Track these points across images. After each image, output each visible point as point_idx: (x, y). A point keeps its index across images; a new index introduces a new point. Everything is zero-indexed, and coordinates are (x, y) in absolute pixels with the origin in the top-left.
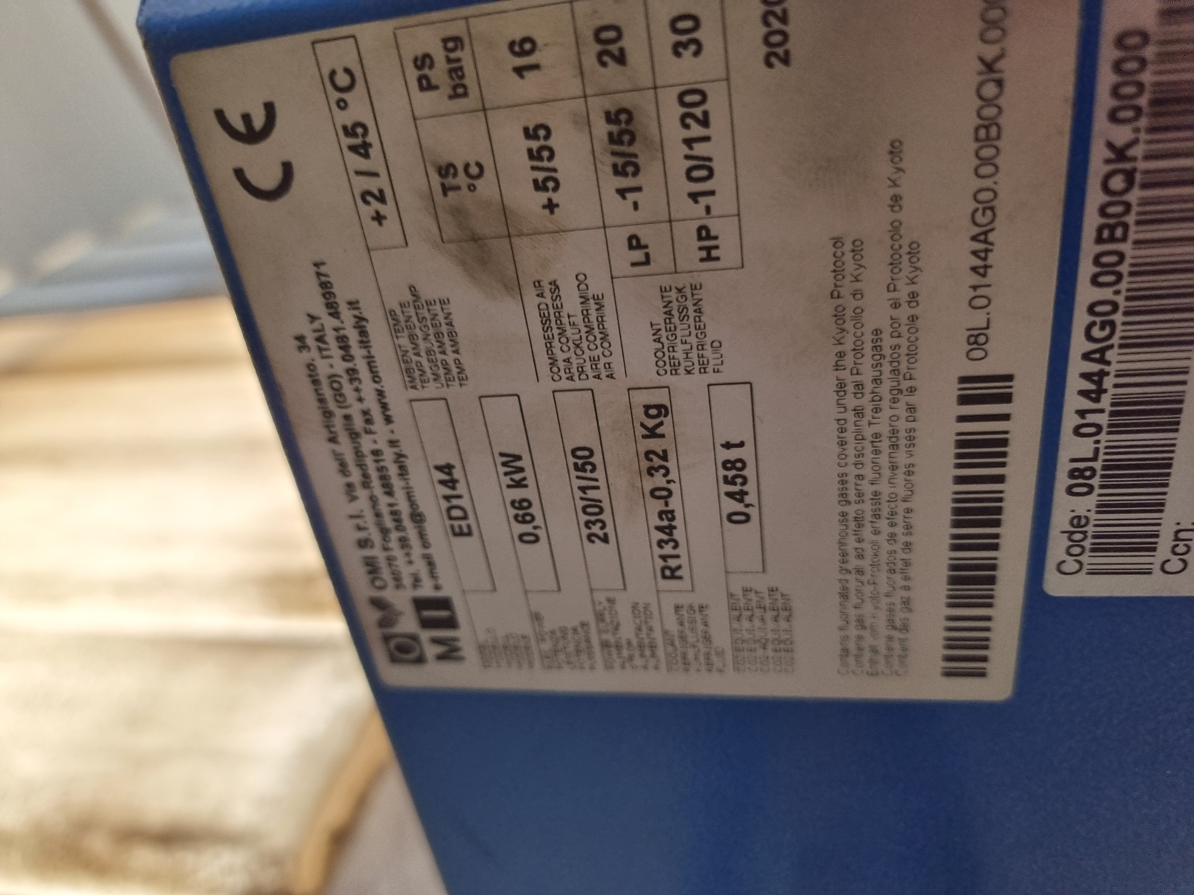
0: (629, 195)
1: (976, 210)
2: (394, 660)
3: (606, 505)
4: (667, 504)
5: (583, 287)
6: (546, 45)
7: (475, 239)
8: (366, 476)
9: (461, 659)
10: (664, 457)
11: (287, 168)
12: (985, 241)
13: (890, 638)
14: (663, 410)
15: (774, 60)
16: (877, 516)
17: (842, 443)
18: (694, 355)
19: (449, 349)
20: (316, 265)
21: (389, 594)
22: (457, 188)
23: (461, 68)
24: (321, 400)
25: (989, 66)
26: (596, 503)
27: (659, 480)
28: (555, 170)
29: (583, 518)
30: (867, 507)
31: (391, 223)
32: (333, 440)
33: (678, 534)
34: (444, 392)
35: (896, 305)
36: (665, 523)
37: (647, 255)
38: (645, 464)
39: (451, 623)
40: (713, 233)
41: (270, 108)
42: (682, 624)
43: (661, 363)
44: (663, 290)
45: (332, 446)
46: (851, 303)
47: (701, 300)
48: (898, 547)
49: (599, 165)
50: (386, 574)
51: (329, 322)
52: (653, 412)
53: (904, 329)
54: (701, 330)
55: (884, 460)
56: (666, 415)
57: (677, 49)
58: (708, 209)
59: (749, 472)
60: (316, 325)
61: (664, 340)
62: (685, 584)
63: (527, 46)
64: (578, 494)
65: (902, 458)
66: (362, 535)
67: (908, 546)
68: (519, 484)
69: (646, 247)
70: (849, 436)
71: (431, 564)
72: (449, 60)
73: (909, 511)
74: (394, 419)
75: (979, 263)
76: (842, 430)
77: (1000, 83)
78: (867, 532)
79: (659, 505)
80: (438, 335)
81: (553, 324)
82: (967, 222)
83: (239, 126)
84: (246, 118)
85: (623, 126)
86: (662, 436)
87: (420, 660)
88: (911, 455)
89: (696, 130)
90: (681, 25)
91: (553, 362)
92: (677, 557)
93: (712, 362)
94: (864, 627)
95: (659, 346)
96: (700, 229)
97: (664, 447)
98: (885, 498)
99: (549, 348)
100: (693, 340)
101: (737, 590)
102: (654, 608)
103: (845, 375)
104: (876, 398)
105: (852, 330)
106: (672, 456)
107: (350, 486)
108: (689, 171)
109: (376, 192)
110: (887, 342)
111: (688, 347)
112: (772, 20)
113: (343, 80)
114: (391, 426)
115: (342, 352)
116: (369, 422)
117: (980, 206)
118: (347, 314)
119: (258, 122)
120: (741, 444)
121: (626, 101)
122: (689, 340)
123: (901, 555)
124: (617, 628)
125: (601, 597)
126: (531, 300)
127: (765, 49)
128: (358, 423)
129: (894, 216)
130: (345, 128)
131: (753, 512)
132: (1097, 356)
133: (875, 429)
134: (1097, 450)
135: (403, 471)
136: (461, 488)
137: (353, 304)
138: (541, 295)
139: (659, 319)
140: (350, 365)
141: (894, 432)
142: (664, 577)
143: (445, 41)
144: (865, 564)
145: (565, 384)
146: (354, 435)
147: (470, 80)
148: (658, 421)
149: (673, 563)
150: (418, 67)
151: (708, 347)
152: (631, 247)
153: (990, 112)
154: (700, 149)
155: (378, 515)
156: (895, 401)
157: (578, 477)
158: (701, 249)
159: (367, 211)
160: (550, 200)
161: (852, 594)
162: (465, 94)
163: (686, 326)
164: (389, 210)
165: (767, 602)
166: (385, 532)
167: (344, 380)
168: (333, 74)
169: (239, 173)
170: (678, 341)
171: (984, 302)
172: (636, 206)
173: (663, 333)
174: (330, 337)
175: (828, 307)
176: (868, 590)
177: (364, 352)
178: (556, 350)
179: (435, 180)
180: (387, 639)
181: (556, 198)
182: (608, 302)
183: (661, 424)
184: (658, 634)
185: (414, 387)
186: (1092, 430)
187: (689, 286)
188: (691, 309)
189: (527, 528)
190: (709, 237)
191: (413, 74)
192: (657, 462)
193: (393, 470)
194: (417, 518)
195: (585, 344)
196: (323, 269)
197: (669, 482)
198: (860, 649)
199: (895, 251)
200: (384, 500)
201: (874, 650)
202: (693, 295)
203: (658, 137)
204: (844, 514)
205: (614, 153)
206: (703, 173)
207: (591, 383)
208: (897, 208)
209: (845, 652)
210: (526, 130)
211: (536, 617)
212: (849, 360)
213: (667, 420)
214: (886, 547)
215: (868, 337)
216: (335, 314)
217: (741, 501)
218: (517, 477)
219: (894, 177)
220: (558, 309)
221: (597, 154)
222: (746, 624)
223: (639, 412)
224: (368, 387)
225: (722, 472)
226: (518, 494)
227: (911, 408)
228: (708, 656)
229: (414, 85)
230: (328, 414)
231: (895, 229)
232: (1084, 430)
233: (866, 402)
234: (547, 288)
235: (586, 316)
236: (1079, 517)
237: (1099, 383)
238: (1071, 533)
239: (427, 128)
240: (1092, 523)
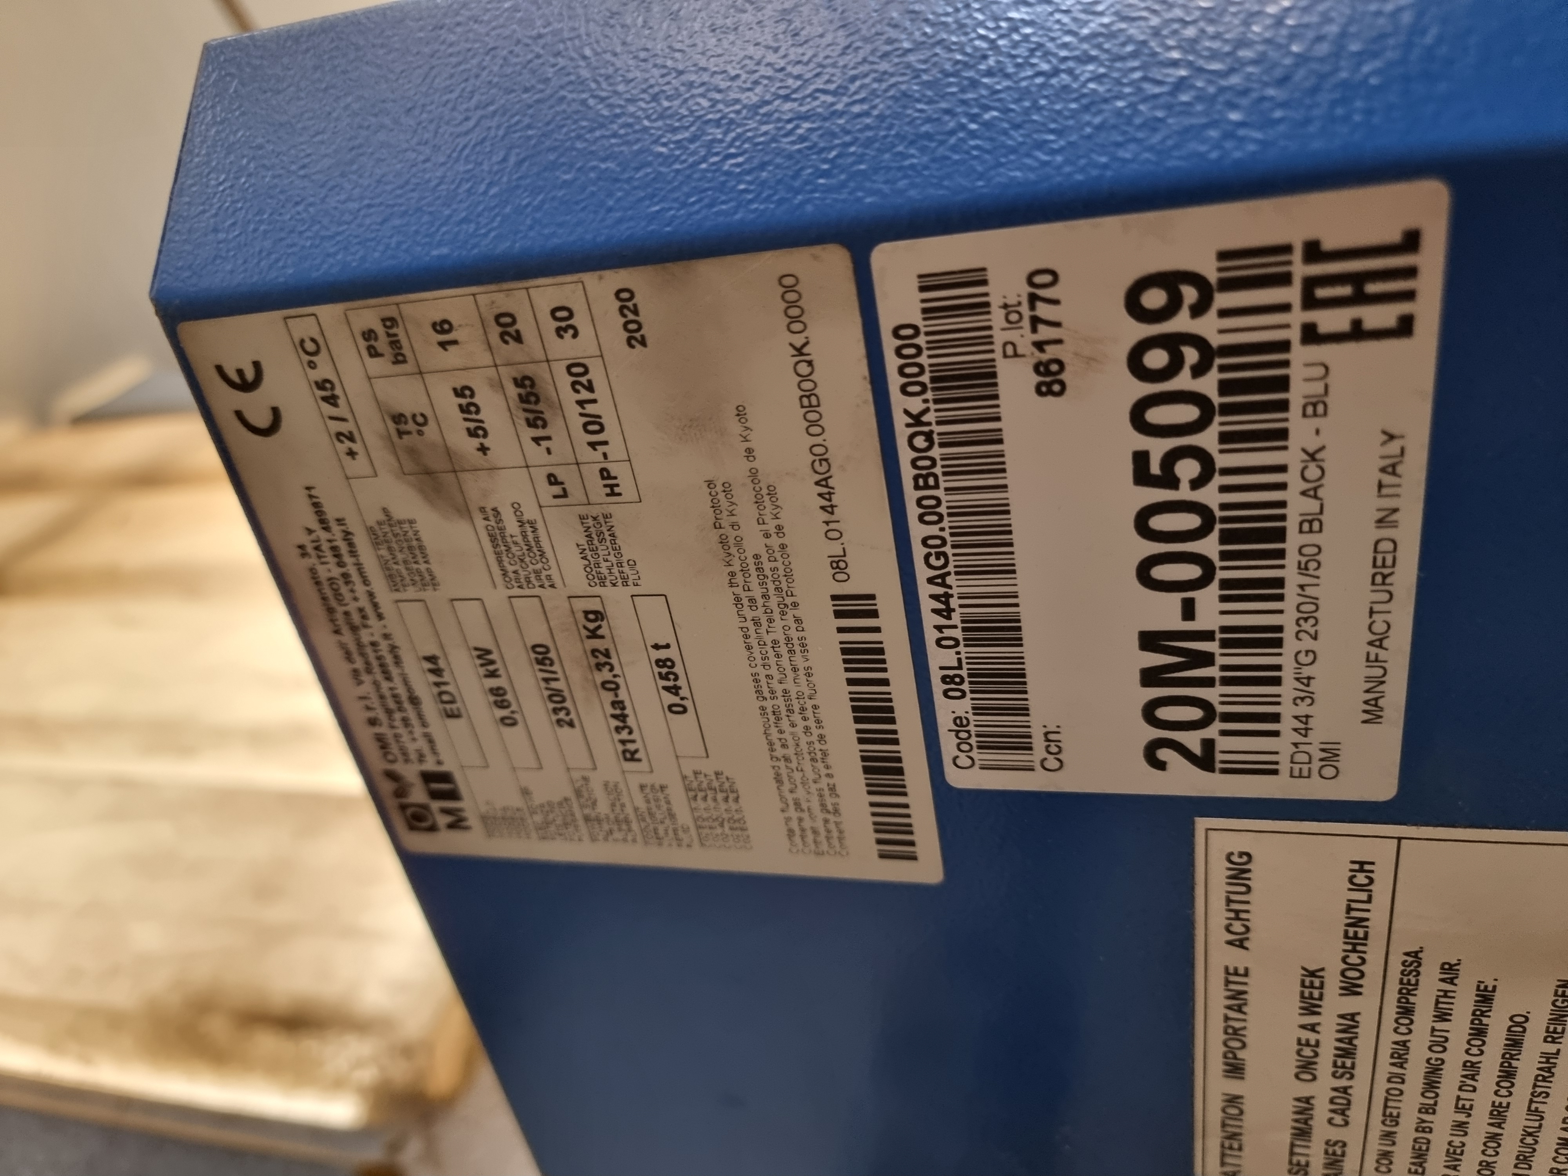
0: (542, 442)
1: (814, 461)
2: (412, 827)
3: (566, 694)
4: (616, 695)
5: (518, 513)
6: (460, 326)
7: (428, 473)
8: (367, 663)
9: (468, 828)
10: (607, 654)
11: (276, 411)
12: (827, 486)
13: (826, 821)
14: (599, 615)
15: (633, 342)
16: (790, 711)
17: (749, 648)
18: (615, 570)
19: (421, 560)
20: (308, 488)
21: (399, 767)
22: (409, 433)
23: (398, 341)
24: (324, 599)
25: (799, 351)
26: (558, 692)
27: (606, 675)
28: (481, 421)
29: (551, 706)
30: (780, 702)
31: (361, 458)
32: (337, 632)
33: (631, 721)
34: (422, 595)
35: (767, 536)
36: (618, 712)
37: (564, 490)
38: (593, 661)
39: (455, 795)
40: (613, 474)
41: (257, 365)
42: (648, 802)
43: (590, 577)
44: (582, 518)
45: (338, 637)
46: (732, 534)
47: (612, 527)
48: (814, 738)
49: (515, 418)
50: (394, 749)
51: (323, 535)
52: (591, 616)
53: (778, 555)
54: (617, 551)
55: (785, 662)
56: (602, 620)
57: (560, 332)
58: (605, 455)
59: (678, 669)
60: (313, 536)
61: (589, 557)
62: (643, 766)
63: (446, 326)
64: (543, 685)
65: (800, 662)
66: (371, 714)
67: (821, 738)
68: (493, 674)
69: (562, 483)
70: (753, 641)
71: (431, 741)
72: (389, 335)
73: (815, 707)
74: (385, 615)
75: (826, 503)
76: (746, 637)
77: (810, 363)
78: (785, 724)
79: (608, 697)
80: (410, 548)
81: (500, 543)
82: (809, 470)
83: (235, 378)
84: (240, 372)
85: (529, 389)
86: (602, 637)
87: (434, 828)
88: (808, 660)
89: (585, 395)
90: (559, 314)
91: (505, 574)
92: (633, 741)
93: (631, 577)
94: (802, 810)
95: (586, 562)
96: (602, 470)
97: (606, 647)
98: (794, 696)
99: (500, 562)
100: (612, 558)
101: (689, 773)
102: (622, 786)
103: (739, 590)
104: (768, 611)
105: (737, 555)
106: (613, 653)
107: (356, 673)
108: (585, 425)
109: (347, 434)
110: (767, 566)
111: (609, 564)
112: (626, 311)
113: (310, 346)
114: (382, 622)
115: (336, 560)
116: (364, 617)
117: (817, 458)
118: (336, 529)
119: (250, 375)
120: (667, 646)
121: (529, 370)
122: (609, 558)
123: (817, 746)
124: (594, 803)
125: (576, 775)
126: (480, 523)
127: (626, 335)
128: (356, 618)
129: (753, 465)
130: (316, 383)
131: (688, 703)
132: (939, 581)
133: (772, 636)
134: (959, 660)
135: (398, 661)
136: (446, 677)
137: (340, 521)
138: (486, 519)
139: (583, 541)
140: (343, 570)
141: (788, 640)
142: (626, 759)
143: (384, 320)
144: (790, 752)
145: (516, 591)
146: (354, 629)
147: (406, 351)
148: (597, 624)
149: (631, 747)
150: (366, 339)
151: (625, 564)
152: (551, 483)
153: (807, 385)
154: (590, 409)
155: (382, 697)
156: (783, 613)
157: (541, 670)
158: (605, 486)
159: (343, 447)
160: (482, 444)
161: (785, 779)
162: (404, 361)
163: (605, 548)
164: (357, 447)
165: (716, 784)
166: (389, 712)
167: (341, 582)
168: (302, 342)
169: (239, 415)
170: (601, 559)
171: (837, 535)
172: (549, 451)
173: (587, 551)
174: (325, 546)
175: (714, 535)
176: (797, 776)
177: (353, 560)
178: (506, 564)
179: (391, 426)
180: (403, 808)
181: (487, 442)
182: (540, 525)
183: (599, 627)
184: (629, 810)
185: (397, 590)
186: (951, 643)
187: (601, 515)
188: (607, 534)
189: (505, 713)
190: (610, 477)
191: (362, 344)
192: (602, 659)
193: (389, 660)
194: (414, 701)
195: (527, 559)
196: (313, 492)
197: (615, 676)
198: (803, 830)
199: (758, 493)
200: (385, 685)
201: (815, 832)
202: (606, 523)
203: (556, 399)
204: (763, 708)
205: (525, 410)
206: (596, 427)
207: (537, 591)
208: (751, 459)
209: (791, 833)
210: (455, 390)
211: (525, 792)
212: (739, 579)
213: (604, 624)
214: (804, 739)
215: (751, 561)
216: (327, 529)
217: (677, 694)
218: (491, 668)
219: (744, 434)
220: (502, 529)
221: (512, 410)
222: (701, 804)
223: (580, 616)
224: (360, 589)
225: (657, 670)
226: (493, 683)
227: (798, 620)
228: (675, 831)
229: (365, 353)
230: (330, 611)
231: (754, 474)
232: (944, 643)
233: (759, 613)
234: (490, 513)
235: (524, 536)
236: (960, 718)
237: (947, 603)
238: (958, 732)
239: (379, 384)
240: (972, 723)
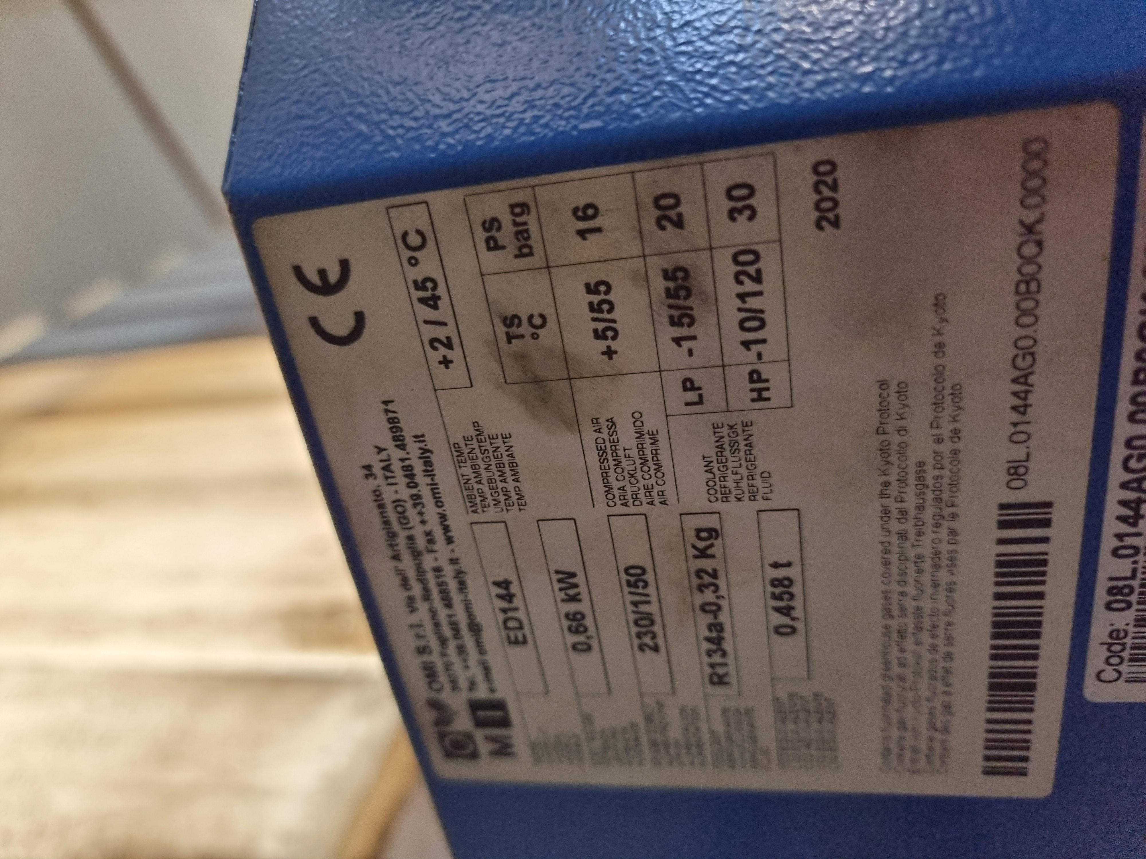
0: (684, 343)
1: (1016, 356)
2: (449, 754)
3: (657, 618)
4: (716, 618)
5: (638, 424)
6: (607, 210)
7: (537, 381)
8: (426, 590)
9: (512, 755)
10: (714, 575)
11: (360, 317)
12: (1026, 383)
13: (931, 739)
14: (713, 533)
15: (824, 224)
16: (919, 628)
17: (887, 563)
18: (744, 484)
19: (510, 479)
20: (386, 403)
21: (446, 696)
22: (522, 336)
23: (527, 231)
24: (386, 523)
25: (1030, 229)
26: (649, 617)
27: (709, 596)
28: (614, 321)
29: (634, 630)
30: (910, 621)
31: (458, 366)
32: (396, 557)
33: (727, 645)
34: (504, 516)
35: (939, 441)
36: (714, 634)
37: (701, 396)
38: (696, 581)
39: (505, 723)
40: (764, 376)
41: (344, 264)
42: (728, 725)
43: (712, 492)
44: (715, 427)
45: (395, 563)
46: (896, 439)
47: (751, 435)
48: (939, 657)
49: (655, 316)
50: (443, 678)
51: (396, 454)
52: (704, 535)
53: (946, 462)
54: (752, 462)
55: (926, 579)
56: (716, 538)
57: (732, 215)
58: (759, 356)
59: (796, 590)
60: (383, 455)
61: (715, 470)
62: (732, 690)
63: (590, 212)
64: (630, 608)
65: (944, 576)
66: (421, 643)
67: (949, 656)
68: (574, 599)
69: (700, 389)
70: (893, 558)
71: (487, 670)
72: (515, 224)
73: (949, 624)
74: (455, 539)
75: (1018, 402)
76: (887, 552)
77: (1039, 244)
78: (909, 644)
79: (709, 619)
80: (500, 466)
81: (609, 456)
82: (1009, 366)
83: (316, 280)
84: (322, 273)
85: (680, 282)
86: (713, 556)
87: (474, 755)
88: (953, 574)
89: (749, 286)
90: (736, 193)
91: (609, 490)
92: (725, 665)
93: (762, 491)
94: (906, 729)
95: (711, 476)
96: (751, 373)
97: (714, 566)
98: (927, 612)
99: (605, 477)
100: (744, 471)
101: (783, 696)
102: (702, 712)
103: (890, 503)
104: (920, 523)
105: (897, 463)
106: (721, 574)
107: (411, 600)
108: (742, 322)
109: (444, 340)
110: (930, 473)
111: (738, 477)
112: (823, 188)
113: (414, 240)
114: (451, 547)
115: (407, 480)
116: (431, 541)
117: (1021, 352)
118: (413, 446)
119: (333, 276)
120: (789, 565)
121: (684, 260)
122: (739, 470)
123: (942, 664)
124: (665, 728)
125: (650, 701)
126: (589, 435)
127: (816, 214)
128: (421, 543)
129: (937, 362)
130: (415, 282)
131: (800, 625)
132: (1134, 485)
133: (919, 551)
134: (1135, 570)
135: (462, 587)
136: (518, 602)
137: (419, 438)
138: (598, 431)
139: (711, 452)
140: (414, 491)
141: (936, 554)
142: (712, 683)
143: (512, 206)
144: (908, 672)
145: (620, 509)
146: (416, 554)
147: (535, 241)
148: (709, 542)
149: (721, 671)
150: (485, 230)
151: (758, 477)
152: (685, 389)
153: (1029, 269)
154: (752, 303)
155: (437, 625)
156: (937, 525)
157: (631, 593)
158: (752, 390)
159: (435, 356)
160: (609, 347)
161: (895, 699)
162: (531, 254)
163: (737, 459)
164: (455, 355)
165: (812, 706)
166: (443, 641)
167: (409, 504)
168: (405, 235)
169: (314, 322)
170: (729, 472)
171: (1023, 437)
172: (690, 353)
173: (715, 465)
174: (396, 466)
175: (875, 442)
176: (910, 695)
177: (428, 480)
178: (612, 480)
179: (501, 330)
180: (442, 737)
181: (614, 345)
182: (662, 438)
183: (712, 545)
184: (704, 733)
185: (475, 512)
186: (1130, 552)
187: (740, 423)
188: (742, 443)
189: (581, 638)
190: (760, 380)
191: (481, 236)
192: (707, 579)
193: (453, 586)
194: (475, 628)
195: (639, 474)
196: (391, 407)
197: (718, 597)
198: (902, 748)
199: (939, 393)
200: (443, 613)
201: (915, 750)
202: (744, 431)
203: (712, 292)
204: (887, 627)
205: (670, 307)
206: (755, 324)
207: (645, 508)
208: (941, 354)
209: (887, 751)
210: (587, 286)
211: (587, 719)
212: (894, 490)
213: (718, 542)
214: (927, 656)
215: (912, 470)
216: (402, 447)
217: (788, 615)
218: (572, 592)
219: (938, 326)
220: (615, 443)
221: (654, 307)
222: (791, 726)
223: (691, 535)
224: (431, 512)
225: (770, 589)
226: (572, 607)
227: (953, 532)
228: (753, 754)
229: (482, 246)
230: (392, 535)
231: (939, 373)
232: (1122, 552)
233: (910, 527)
234: (604, 424)
235: (641, 449)
236: (1118, 631)
237: (1137, 510)
238: (1111, 645)
239: (494, 283)
240: (1130, 635)
